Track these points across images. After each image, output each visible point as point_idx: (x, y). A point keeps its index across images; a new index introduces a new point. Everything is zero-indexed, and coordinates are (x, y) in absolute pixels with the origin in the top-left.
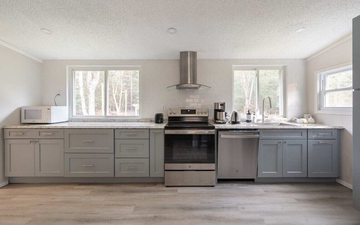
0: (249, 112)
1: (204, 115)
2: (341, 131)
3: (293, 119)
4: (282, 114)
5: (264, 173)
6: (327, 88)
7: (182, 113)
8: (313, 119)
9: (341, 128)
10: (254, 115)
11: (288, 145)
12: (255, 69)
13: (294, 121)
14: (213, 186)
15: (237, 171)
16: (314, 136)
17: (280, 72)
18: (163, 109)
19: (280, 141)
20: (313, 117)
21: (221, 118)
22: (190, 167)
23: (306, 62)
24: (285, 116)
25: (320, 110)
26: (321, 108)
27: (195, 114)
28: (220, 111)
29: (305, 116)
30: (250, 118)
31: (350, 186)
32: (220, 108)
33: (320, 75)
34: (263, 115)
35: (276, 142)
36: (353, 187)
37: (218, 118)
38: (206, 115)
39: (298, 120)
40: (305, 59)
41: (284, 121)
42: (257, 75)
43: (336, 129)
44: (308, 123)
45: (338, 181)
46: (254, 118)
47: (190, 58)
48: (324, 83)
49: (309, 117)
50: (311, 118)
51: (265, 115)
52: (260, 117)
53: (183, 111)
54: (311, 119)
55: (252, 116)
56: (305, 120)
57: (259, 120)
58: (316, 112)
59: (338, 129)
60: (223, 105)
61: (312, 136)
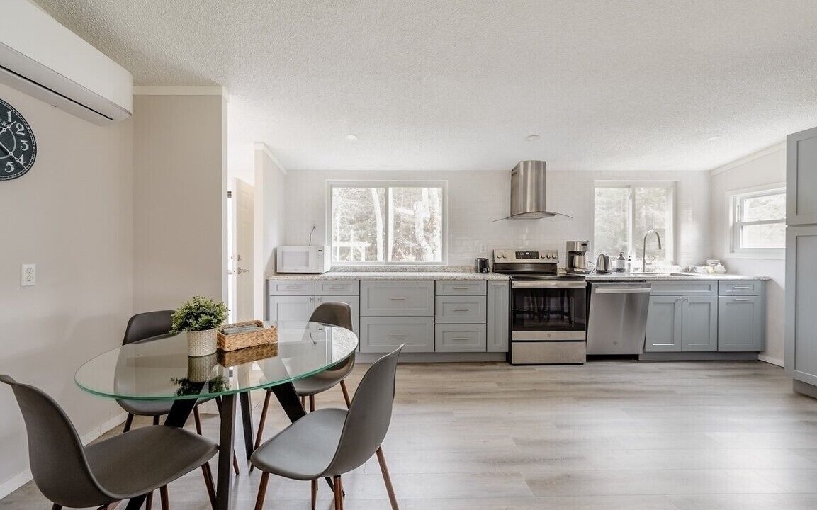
0: (621, 255)
1: (550, 261)
2: (766, 282)
3: (690, 268)
4: (672, 260)
5: (655, 346)
6: (745, 219)
7: (517, 258)
8: (723, 267)
9: (766, 279)
10: (630, 260)
11: (690, 304)
12: (629, 186)
13: (693, 271)
14: (582, 364)
15: (615, 343)
16: (729, 291)
17: (668, 190)
18: (483, 250)
19: (678, 298)
20: (723, 263)
21: (582, 265)
22: (549, 335)
23: (711, 176)
24: (676, 263)
25: (733, 252)
26: (735, 250)
27: (538, 258)
28: (580, 253)
29: (709, 262)
30: (623, 265)
31: (781, 363)
32: (579, 248)
33: (735, 199)
34: (644, 260)
35: (673, 300)
36: (785, 363)
37: (577, 265)
38: (554, 261)
39: (699, 269)
40: (710, 171)
41: (677, 270)
42: (633, 196)
43: (759, 280)
44: (715, 273)
45: (761, 357)
46: (629, 265)
47: (532, 172)
48: (740, 210)
49: (717, 264)
50: (719, 265)
51: (647, 262)
52: (639, 264)
53: (518, 255)
54: (719, 267)
55: (626, 262)
56: (710, 269)
57: (637, 269)
58: (727, 255)
59: (762, 280)
60: (584, 244)
61: (725, 290)
